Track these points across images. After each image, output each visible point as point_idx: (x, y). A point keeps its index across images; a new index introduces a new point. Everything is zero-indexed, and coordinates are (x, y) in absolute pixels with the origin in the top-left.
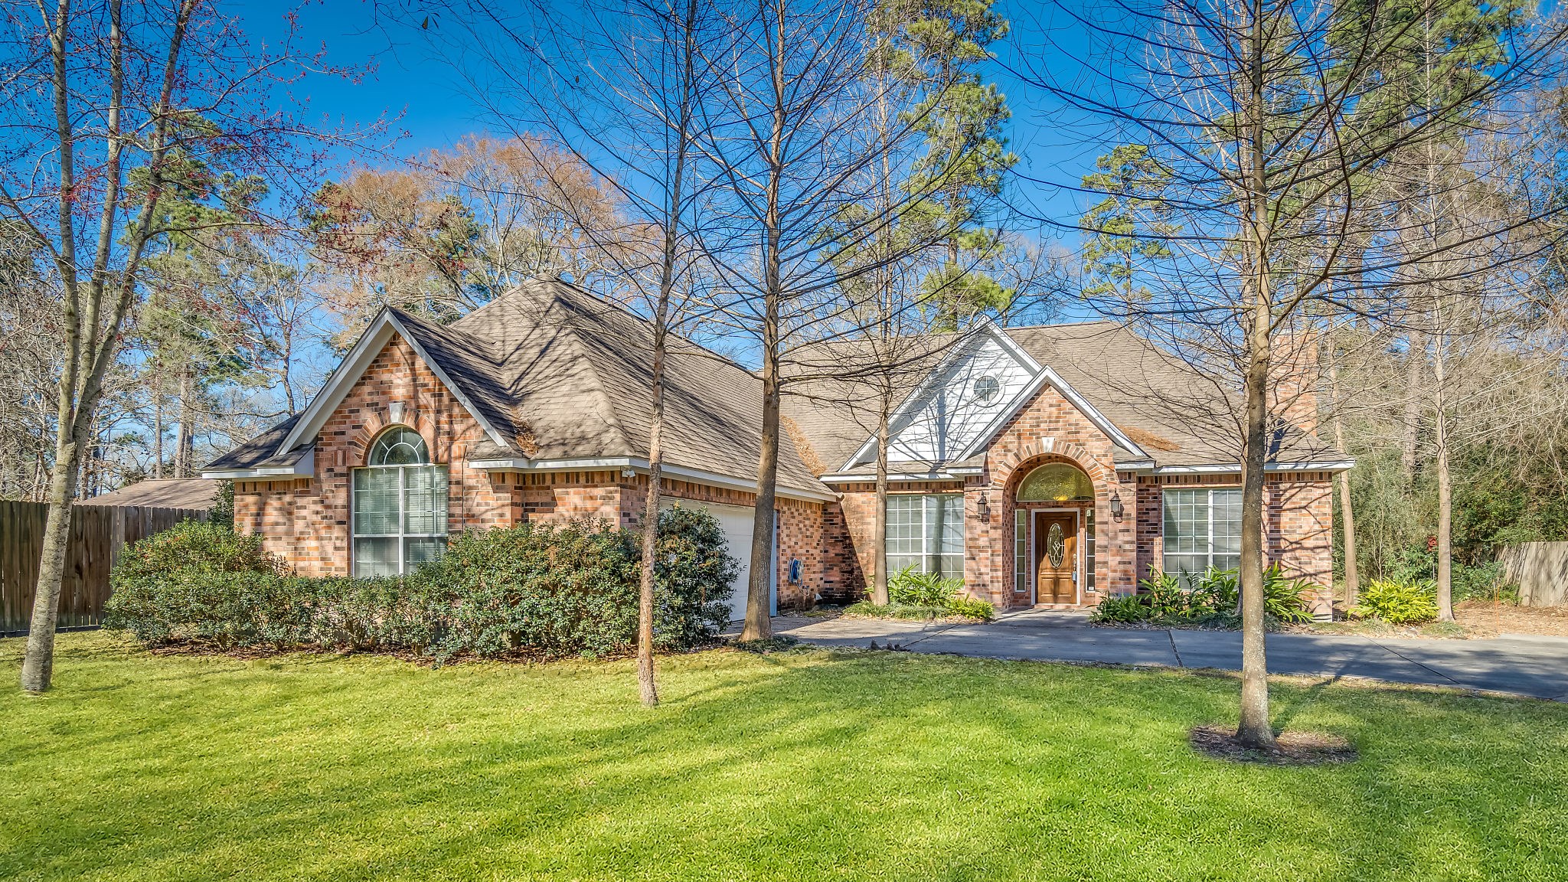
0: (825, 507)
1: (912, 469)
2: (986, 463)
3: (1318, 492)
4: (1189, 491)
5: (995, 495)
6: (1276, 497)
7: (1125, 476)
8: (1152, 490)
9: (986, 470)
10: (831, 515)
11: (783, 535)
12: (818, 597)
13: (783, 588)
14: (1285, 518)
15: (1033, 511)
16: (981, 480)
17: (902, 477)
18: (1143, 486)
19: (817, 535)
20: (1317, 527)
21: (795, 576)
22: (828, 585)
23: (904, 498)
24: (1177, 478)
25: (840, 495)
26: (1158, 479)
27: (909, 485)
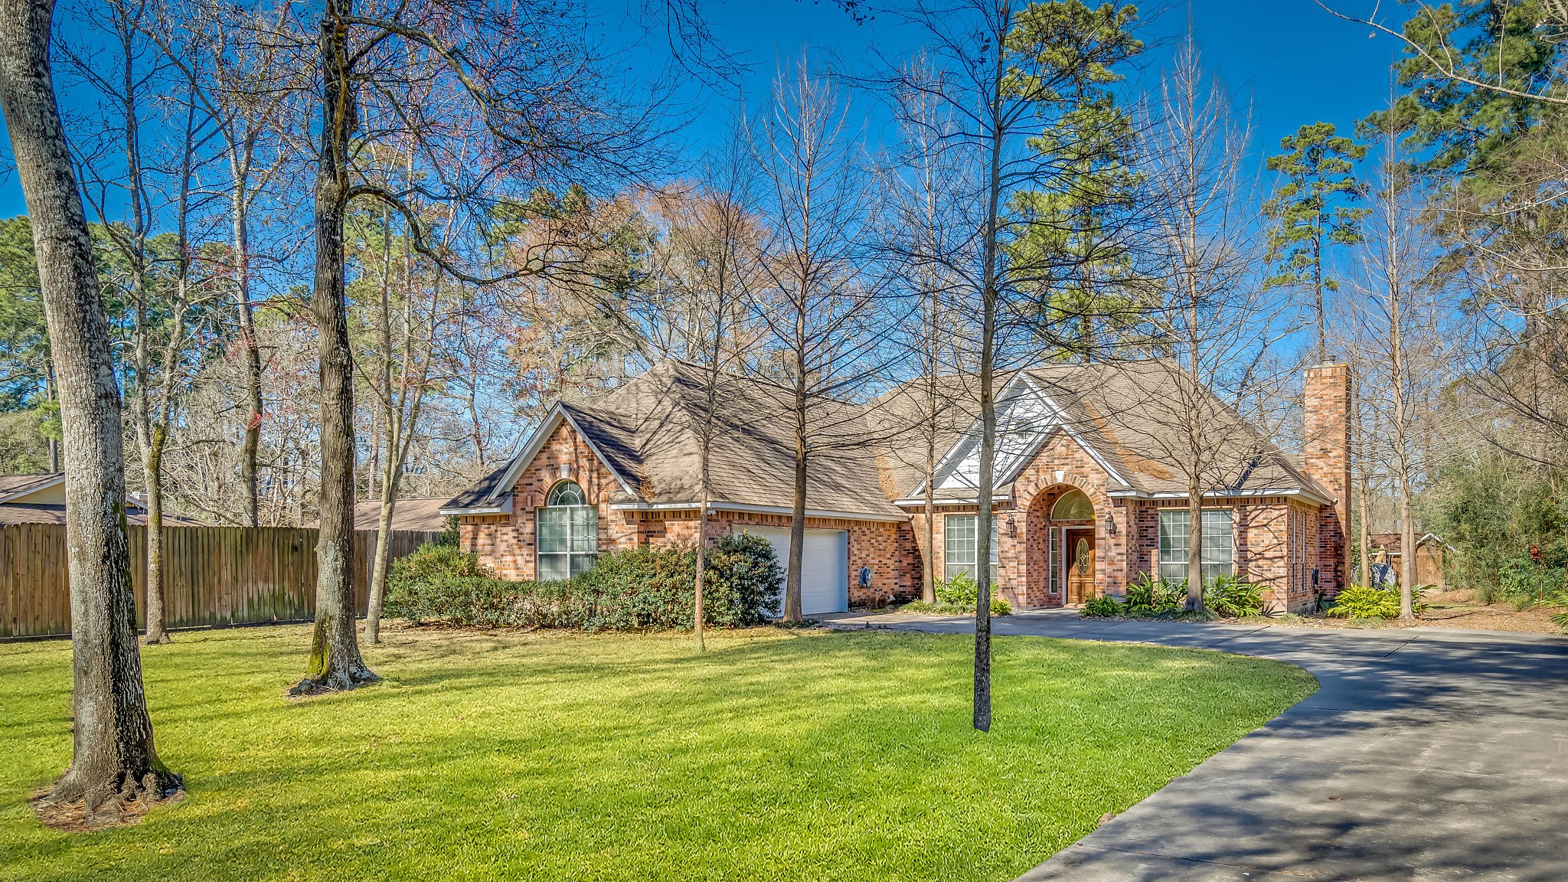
0: (899, 526)
1: (965, 494)
2: (1014, 491)
3: (1275, 513)
4: (1179, 512)
5: (1020, 517)
6: (1244, 518)
7: (1119, 502)
8: (1150, 511)
9: (1014, 497)
10: (903, 531)
11: (855, 550)
12: (892, 598)
13: (853, 590)
14: (1251, 534)
15: (1064, 529)
16: (1010, 505)
17: (957, 501)
18: (1144, 509)
19: (891, 549)
20: (1275, 541)
21: (865, 580)
22: (902, 589)
23: (961, 518)
24: (1169, 502)
25: (910, 515)
26: (1155, 503)
27: (965, 508)
